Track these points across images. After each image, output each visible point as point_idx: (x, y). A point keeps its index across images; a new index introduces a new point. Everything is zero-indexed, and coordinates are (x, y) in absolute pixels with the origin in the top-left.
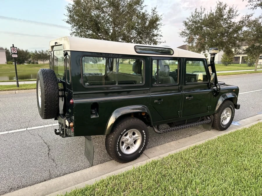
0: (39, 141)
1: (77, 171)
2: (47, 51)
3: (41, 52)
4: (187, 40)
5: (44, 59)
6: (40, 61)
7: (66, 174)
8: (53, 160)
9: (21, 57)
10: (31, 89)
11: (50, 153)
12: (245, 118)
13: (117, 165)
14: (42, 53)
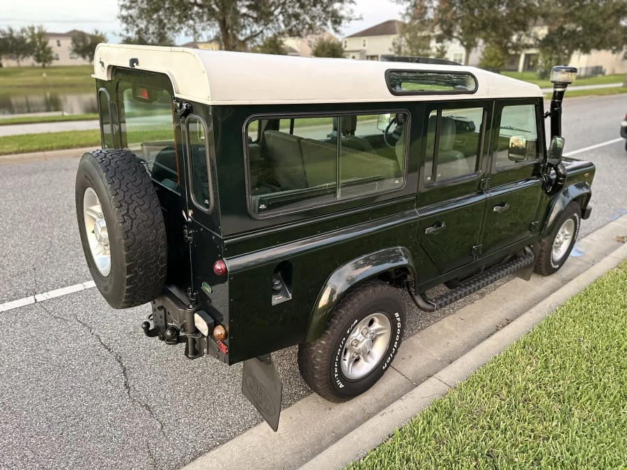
0: (85, 340)
1: (228, 440)
2: (23, 30)
3: (7, 32)
4: (410, 11)
5: (18, 54)
6: (6, 58)
7: (201, 454)
8: (148, 408)
10: (6, 154)
11: (131, 383)
12: (588, 234)
13: (330, 409)
14: (11, 37)
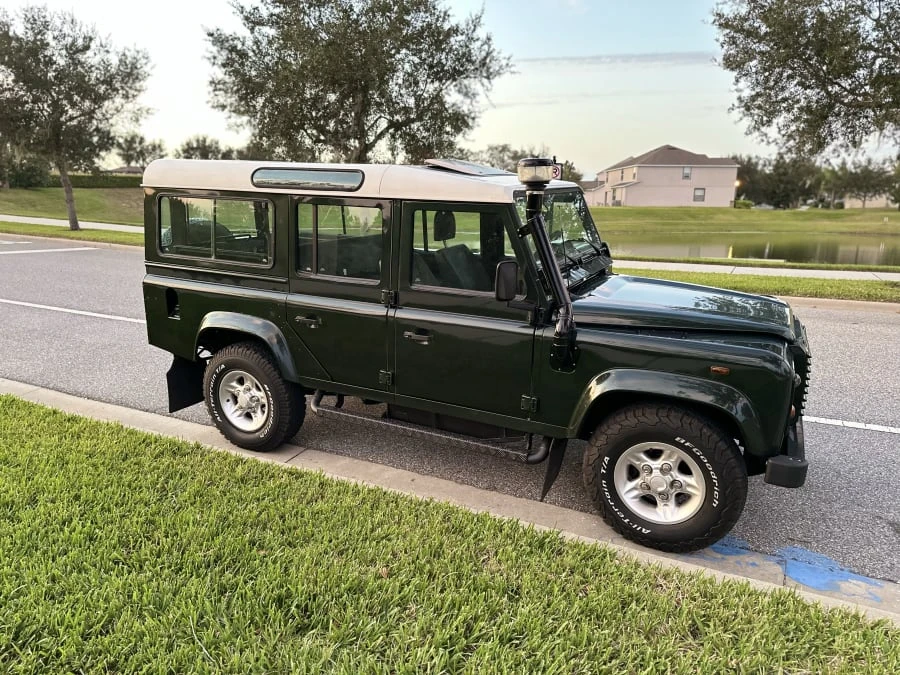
3: (864, 163)
5: (867, 192)
6: (851, 197)
9: (782, 186)
14: (867, 170)
